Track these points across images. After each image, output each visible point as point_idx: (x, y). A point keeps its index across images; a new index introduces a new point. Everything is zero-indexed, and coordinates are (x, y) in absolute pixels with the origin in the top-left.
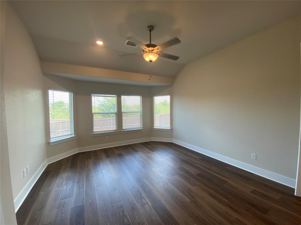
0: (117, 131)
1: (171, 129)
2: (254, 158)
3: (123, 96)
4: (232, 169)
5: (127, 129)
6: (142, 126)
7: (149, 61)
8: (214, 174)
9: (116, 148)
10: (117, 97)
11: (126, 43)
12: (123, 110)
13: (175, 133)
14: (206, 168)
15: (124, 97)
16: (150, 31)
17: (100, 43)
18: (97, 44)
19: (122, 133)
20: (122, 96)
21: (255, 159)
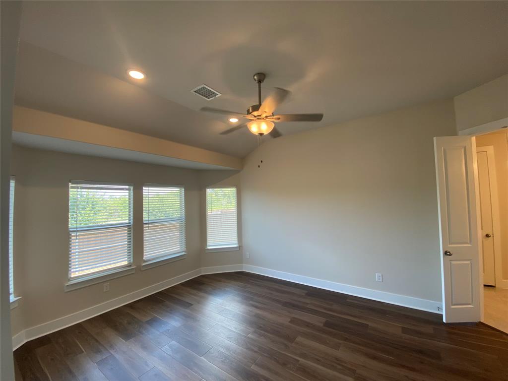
0: (130, 266)
1: (240, 247)
2: (379, 279)
3: (147, 189)
4: (356, 302)
5: (153, 259)
6: (184, 248)
7: (257, 134)
8: (343, 316)
9: (131, 306)
10: (134, 189)
11: (196, 89)
12: (145, 217)
13: (248, 253)
14: (325, 309)
15: (150, 189)
16: (260, 82)
17: (137, 75)
18: (130, 76)
19: (143, 269)
20: (144, 188)
21: (381, 281)
